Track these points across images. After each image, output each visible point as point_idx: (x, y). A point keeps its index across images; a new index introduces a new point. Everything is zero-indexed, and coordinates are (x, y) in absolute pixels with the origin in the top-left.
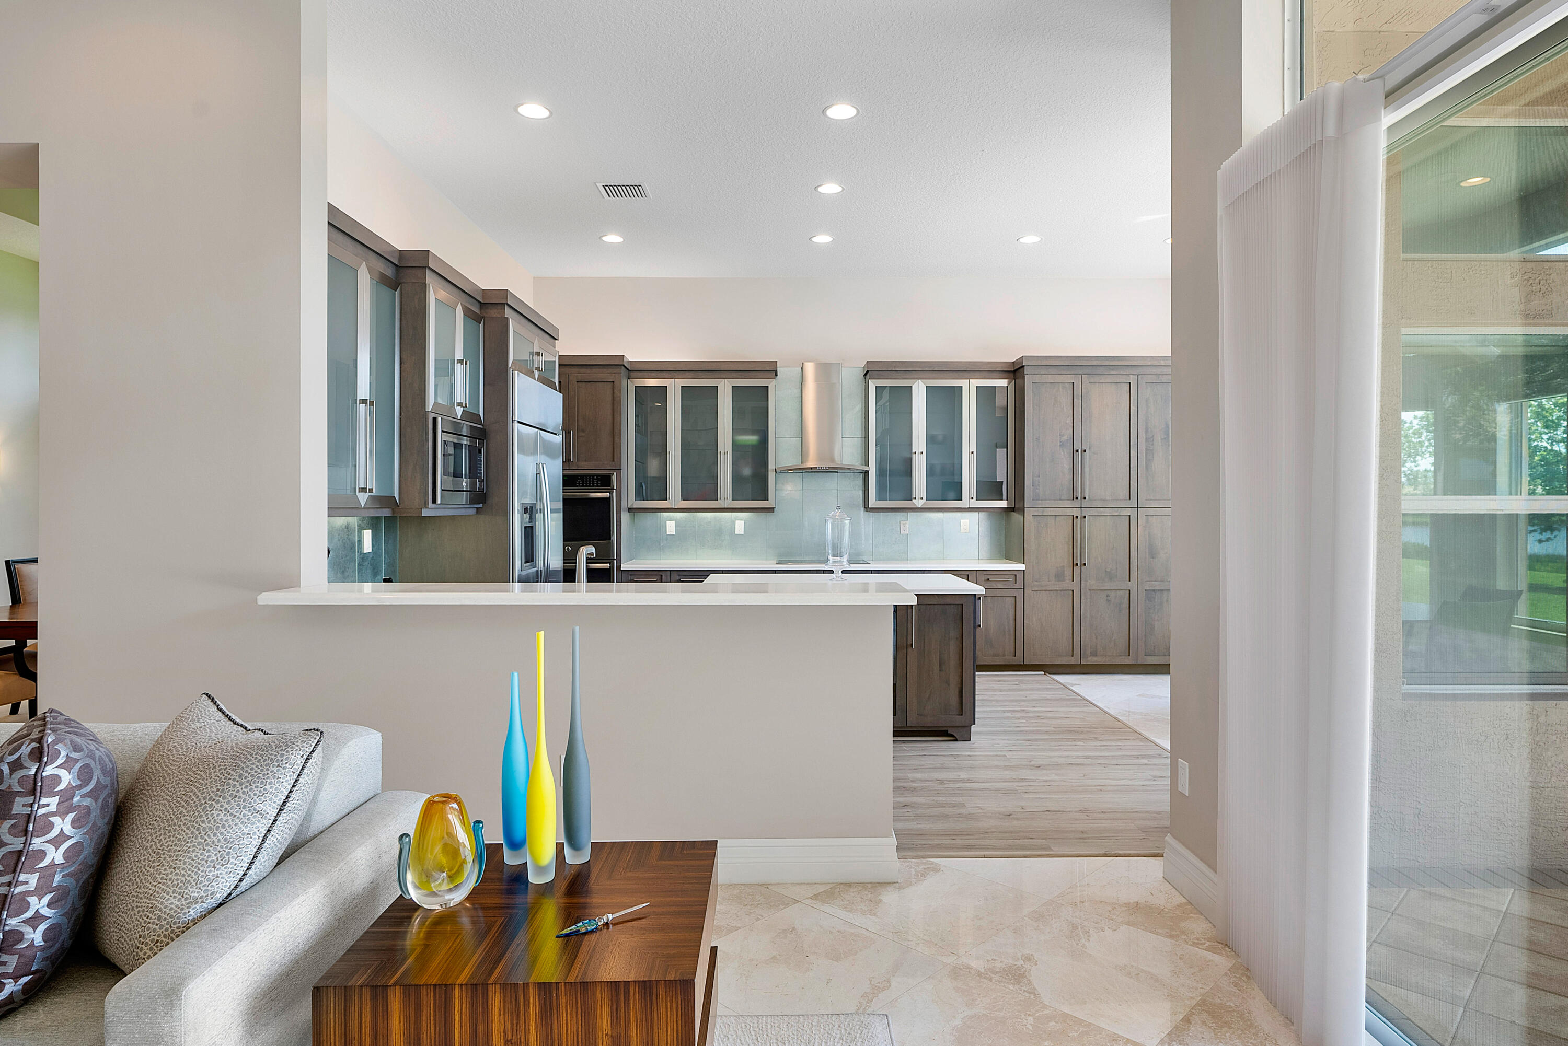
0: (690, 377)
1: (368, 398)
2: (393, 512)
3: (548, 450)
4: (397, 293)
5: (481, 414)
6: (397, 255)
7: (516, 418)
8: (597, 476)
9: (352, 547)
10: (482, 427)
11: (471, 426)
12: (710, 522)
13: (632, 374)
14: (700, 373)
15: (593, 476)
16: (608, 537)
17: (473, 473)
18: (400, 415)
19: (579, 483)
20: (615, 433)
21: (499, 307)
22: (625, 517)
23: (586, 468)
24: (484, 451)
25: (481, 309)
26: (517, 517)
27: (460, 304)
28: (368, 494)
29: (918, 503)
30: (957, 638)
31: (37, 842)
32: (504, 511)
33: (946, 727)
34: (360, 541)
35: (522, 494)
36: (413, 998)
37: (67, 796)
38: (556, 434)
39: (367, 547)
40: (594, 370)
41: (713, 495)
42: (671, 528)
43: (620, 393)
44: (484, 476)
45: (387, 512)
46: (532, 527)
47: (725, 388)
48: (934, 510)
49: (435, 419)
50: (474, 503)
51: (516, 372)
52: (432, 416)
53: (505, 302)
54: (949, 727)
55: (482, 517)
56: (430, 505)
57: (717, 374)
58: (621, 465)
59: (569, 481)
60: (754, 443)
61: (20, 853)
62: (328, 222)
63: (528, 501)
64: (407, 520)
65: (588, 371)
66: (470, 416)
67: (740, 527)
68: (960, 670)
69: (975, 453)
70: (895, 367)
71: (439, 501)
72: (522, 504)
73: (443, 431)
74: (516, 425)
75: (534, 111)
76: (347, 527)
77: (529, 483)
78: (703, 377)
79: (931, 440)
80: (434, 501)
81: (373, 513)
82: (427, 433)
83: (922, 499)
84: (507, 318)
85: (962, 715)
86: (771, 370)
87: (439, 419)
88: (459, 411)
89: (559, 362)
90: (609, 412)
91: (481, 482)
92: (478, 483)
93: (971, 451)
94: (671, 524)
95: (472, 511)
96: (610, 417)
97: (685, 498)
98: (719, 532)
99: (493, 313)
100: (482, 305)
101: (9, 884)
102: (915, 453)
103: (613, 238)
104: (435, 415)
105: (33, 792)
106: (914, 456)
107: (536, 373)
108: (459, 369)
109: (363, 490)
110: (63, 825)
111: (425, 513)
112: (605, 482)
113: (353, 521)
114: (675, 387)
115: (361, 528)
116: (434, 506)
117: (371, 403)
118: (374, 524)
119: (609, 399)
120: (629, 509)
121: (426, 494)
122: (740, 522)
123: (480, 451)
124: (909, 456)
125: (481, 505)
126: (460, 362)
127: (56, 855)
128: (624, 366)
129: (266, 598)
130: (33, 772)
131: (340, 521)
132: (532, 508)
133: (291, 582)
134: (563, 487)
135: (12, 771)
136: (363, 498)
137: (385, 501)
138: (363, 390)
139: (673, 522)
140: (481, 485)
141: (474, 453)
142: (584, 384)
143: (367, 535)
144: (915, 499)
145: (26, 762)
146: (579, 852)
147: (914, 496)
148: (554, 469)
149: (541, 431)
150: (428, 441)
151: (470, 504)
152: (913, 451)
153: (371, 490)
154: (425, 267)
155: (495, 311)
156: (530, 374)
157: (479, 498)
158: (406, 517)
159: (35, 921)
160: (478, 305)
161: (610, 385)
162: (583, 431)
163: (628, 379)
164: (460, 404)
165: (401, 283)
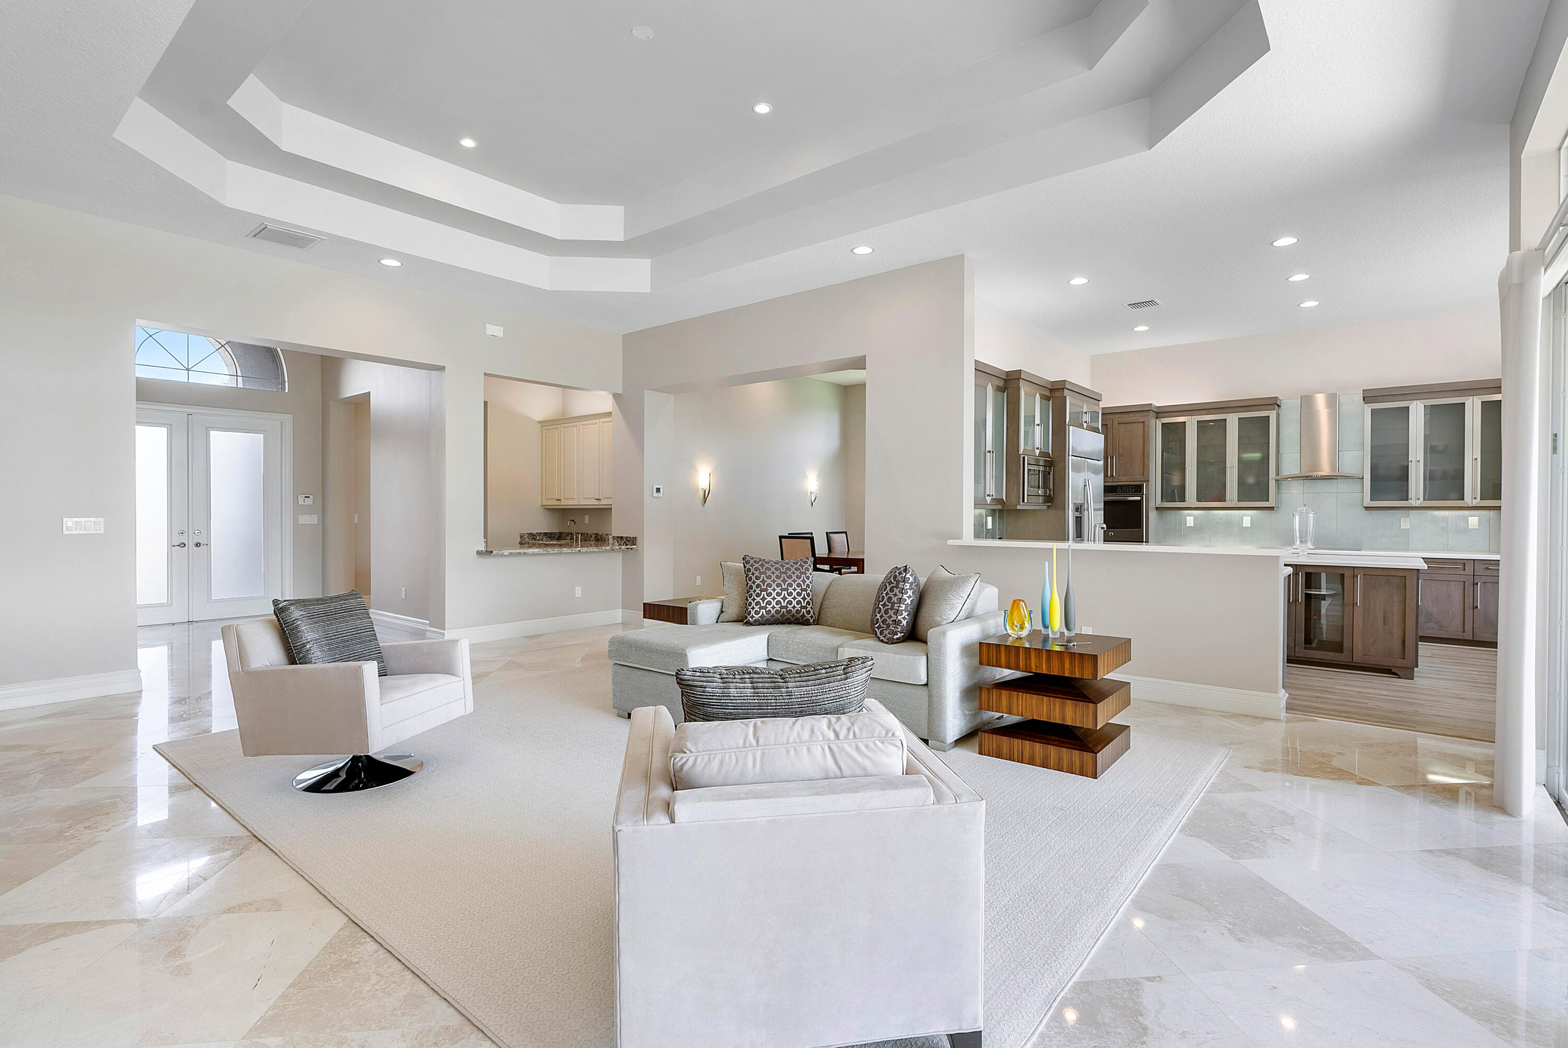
0: (1204, 413)
1: (991, 450)
2: (1003, 507)
3: (1095, 471)
4: (1005, 394)
5: (1050, 452)
6: (1005, 374)
7: (1071, 454)
8: (1132, 486)
9: (983, 526)
10: (1050, 459)
11: (1045, 460)
12: (1222, 518)
13: (1159, 415)
14: (1212, 411)
15: (1129, 486)
16: (1140, 526)
17: (1046, 486)
18: (1007, 456)
19: (1119, 491)
20: (1145, 457)
21: (1061, 390)
22: (1153, 515)
23: (1124, 480)
24: (1051, 473)
25: (1051, 392)
26: (1071, 513)
27: (1038, 394)
28: (991, 498)
29: (1412, 502)
30: (1401, 602)
31: (905, 596)
32: (1063, 508)
33: (1390, 666)
34: (986, 523)
35: (1074, 498)
36: (1008, 649)
37: (911, 584)
38: (1099, 460)
39: (990, 526)
40: (1131, 415)
41: (1222, 498)
42: (1190, 521)
43: (1149, 429)
44: (1051, 487)
45: (999, 507)
46: (1081, 517)
47: (1232, 421)
48: (1432, 508)
49: (1024, 458)
50: (1046, 503)
51: (1071, 427)
52: (1022, 456)
53: (1064, 387)
54: (1393, 667)
55: (1050, 511)
56: (1021, 503)
57: (1225, 410)
58: (1149, 478)
59: (1108, 489)
60: (1258, 459)
61: (901, 598)
62: (975, 369)
63: (1079, 502)
64: (1009, 511)
65: (1126, 416)
66: (1044, 454)
67: (1247, 522)
68: (1403, 625)
69: (1479, 459)
70: (1391, 392)
71: (1026, 501)
72: (1075, 504)
73: (1028, 464)
74: (1070, 457)
75: (1079, 281)
76: (980, 515)
77: (1080, 492)
78: (1215, 413)
79: (1431, 450)
80: (1023, 501)
81: (993, 507)
82: (1020, 465)
83: (1419, 499)
84: (1065, 397)
85: (1404, 659)
86: (1273, 403)
87: (1026, 458)
88: (1037, 452)
89: (1102, 412)
90: (1141, 442)
91: (1050, 490)
92: (1048, 492)
93: (1474, 458)
94: (1190, 519)
95: (1045, 507)
96: (1142, 446)
97: (1199, 500)
98: (1229, 524)
99: (1058, 394)
100: (1051, 390)
101: (899, 607)
102: (1411, 461)
103: (1142, 328)
104: (1024, 456)
105: (904, 582)
106: (1410, 463)
107: (1085, 425)
108: (1037, 429)
109: (989, 495)
110: (910, 593)
111: (1019, 507)
112: (1138, 489)
113: (983, 512)
114: (1191, 423)
115: (987, 516)
116: (1023, 504)
117: (993, 452)
118: (993, 512)
119: (1141, 433)
120: (1157, 508)
121: (1019, 498)
122: (1247, 518)
123: (1049, 473)
124: (1406, 464)
125: (1050, 504)
126: (1038, 425)
127: (908, 601)
128: (1152, 410)
129: (951, 542)
130: (904, 576)
131: (978, 511)
132: (1081, 506)
133: (960, 537)
134: (1104, 493)
135: (899, 575)
136: (989, 499)
137: (999, 501)
138: (989, 447)
139: (1192, 518)
140: (1050, 492)
141: (1046, 474)
142: (1123, 425)
143: (990, 519)
144: (1411, 499)
145: (902, 572)
146: (1070, 632)
147: (1410, 497)
148: (1097, 482)
149: (1088, 460)
150: (1020, 469)
151: (1044, 503)
152: (1410, 460)
153: (992, 495)
154: (1019, 379)
155: (1059, 393)
156: (1081, 426)
157: (1049, 499)
158: (1009, 510)
159: (904, 618)
160: (1049, 390)
161: (1142, 424)
162: (1122, 456)
163: (1157, 418)
164: (1038, 448)
165: (1007, 388)
